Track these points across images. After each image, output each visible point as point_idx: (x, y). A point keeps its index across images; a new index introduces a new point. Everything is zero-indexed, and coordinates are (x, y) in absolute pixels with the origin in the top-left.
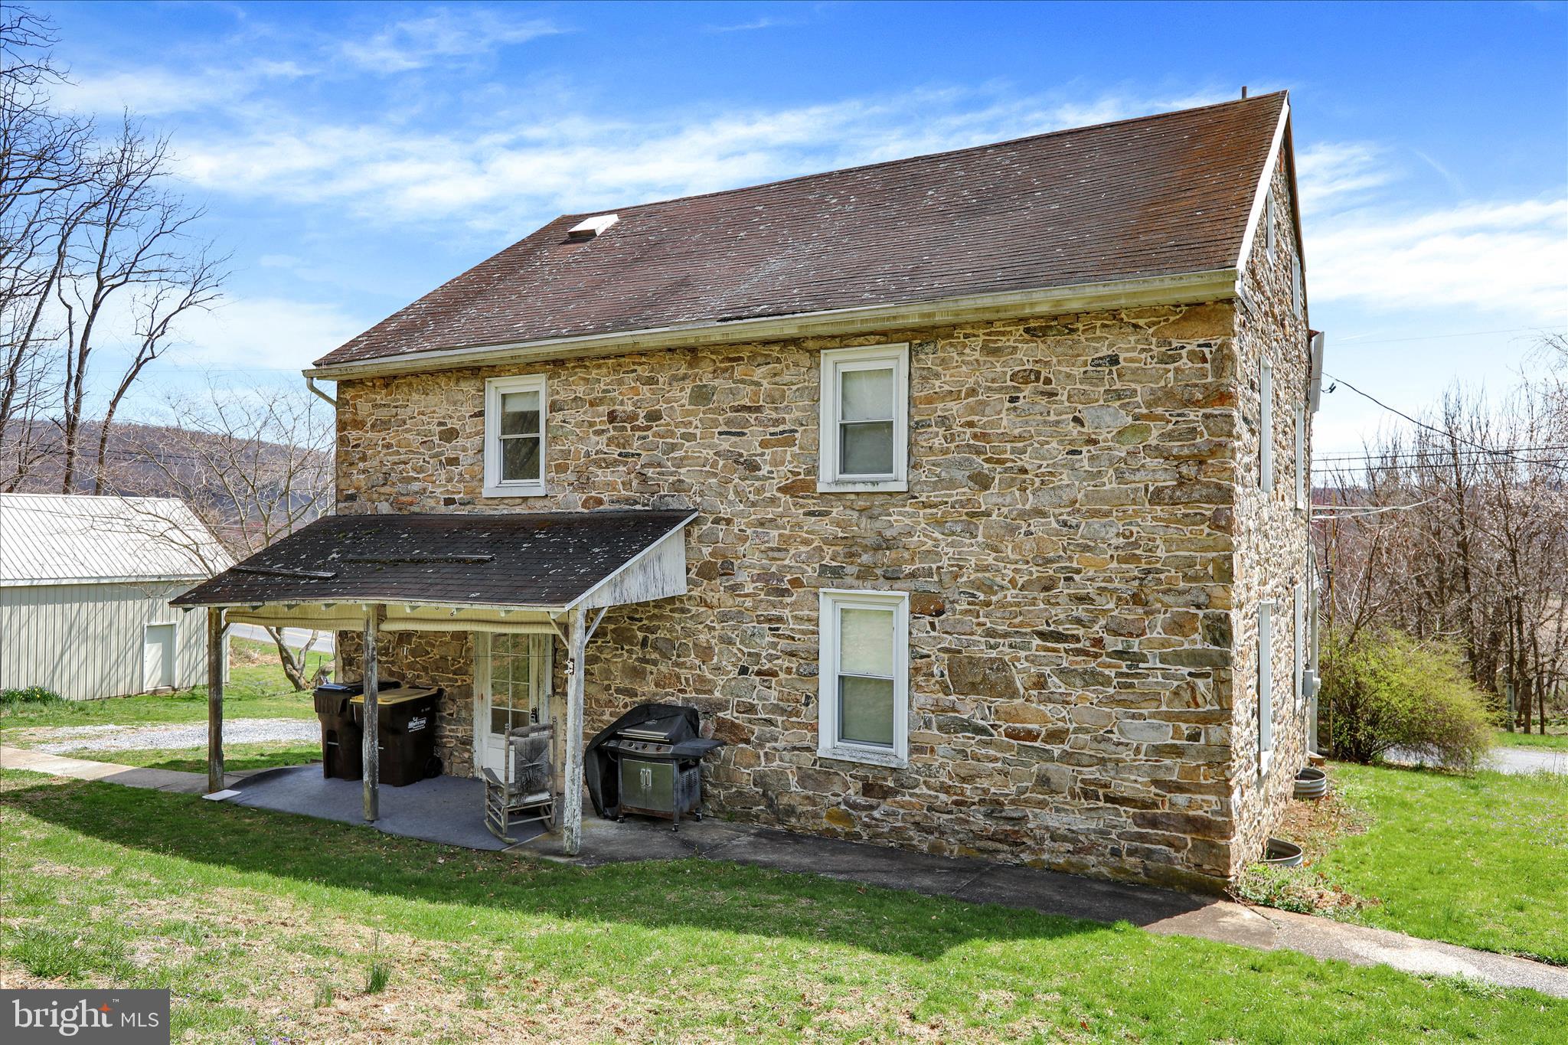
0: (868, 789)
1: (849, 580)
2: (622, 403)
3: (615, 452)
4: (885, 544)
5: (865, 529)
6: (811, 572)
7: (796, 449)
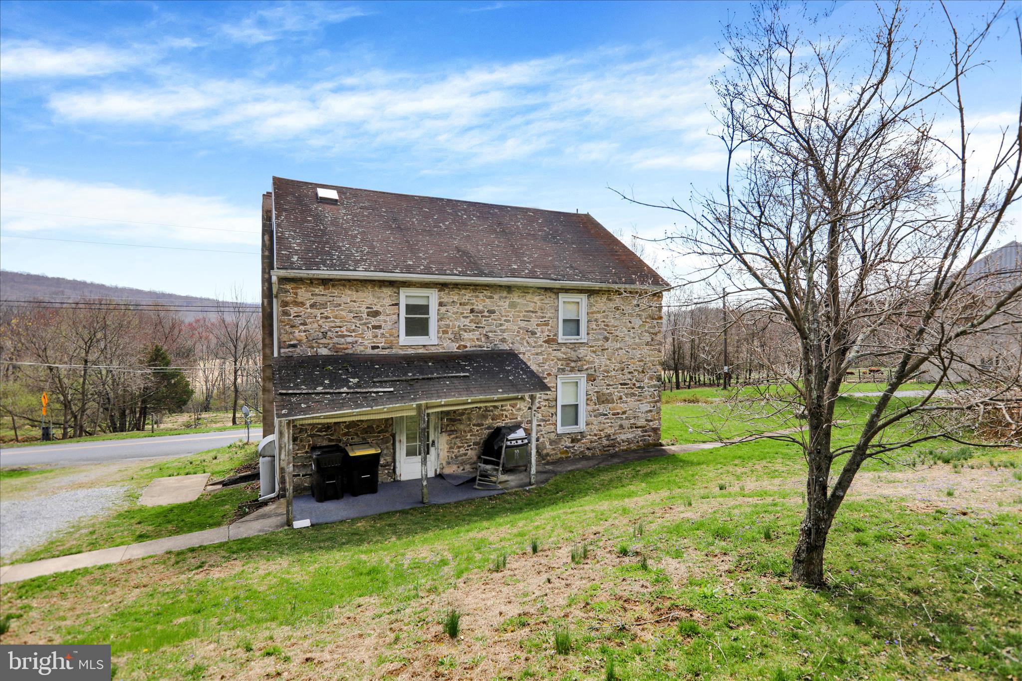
0: (573, 441)
1: (566, 372)
2: (477, 305)
3: (473, 326)
4: (579, 359)
5: (573, 355)
6: (555, 371)
7: (549, 327)
